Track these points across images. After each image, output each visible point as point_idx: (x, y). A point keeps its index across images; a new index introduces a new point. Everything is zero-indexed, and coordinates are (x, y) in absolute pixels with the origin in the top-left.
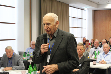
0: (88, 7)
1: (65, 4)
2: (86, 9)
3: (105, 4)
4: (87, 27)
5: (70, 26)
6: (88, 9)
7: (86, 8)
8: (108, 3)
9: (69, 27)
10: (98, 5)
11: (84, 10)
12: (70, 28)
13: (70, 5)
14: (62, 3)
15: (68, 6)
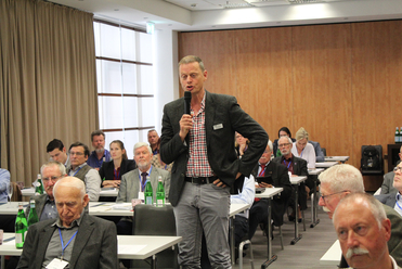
0: (156, 22)
1: (80, 12)
2: (150, 28)
3: (218, 12)
4: (155, 93)
5: (99, 92)
6: (158, 28)
7: (153, 26)
8: (226, 8)
9: (96, 94)
10: (193, 12)
11: (145, 31)
12: (100, 98)
13: (96, 15)
14: (69, 11)
15: (89, 18)
